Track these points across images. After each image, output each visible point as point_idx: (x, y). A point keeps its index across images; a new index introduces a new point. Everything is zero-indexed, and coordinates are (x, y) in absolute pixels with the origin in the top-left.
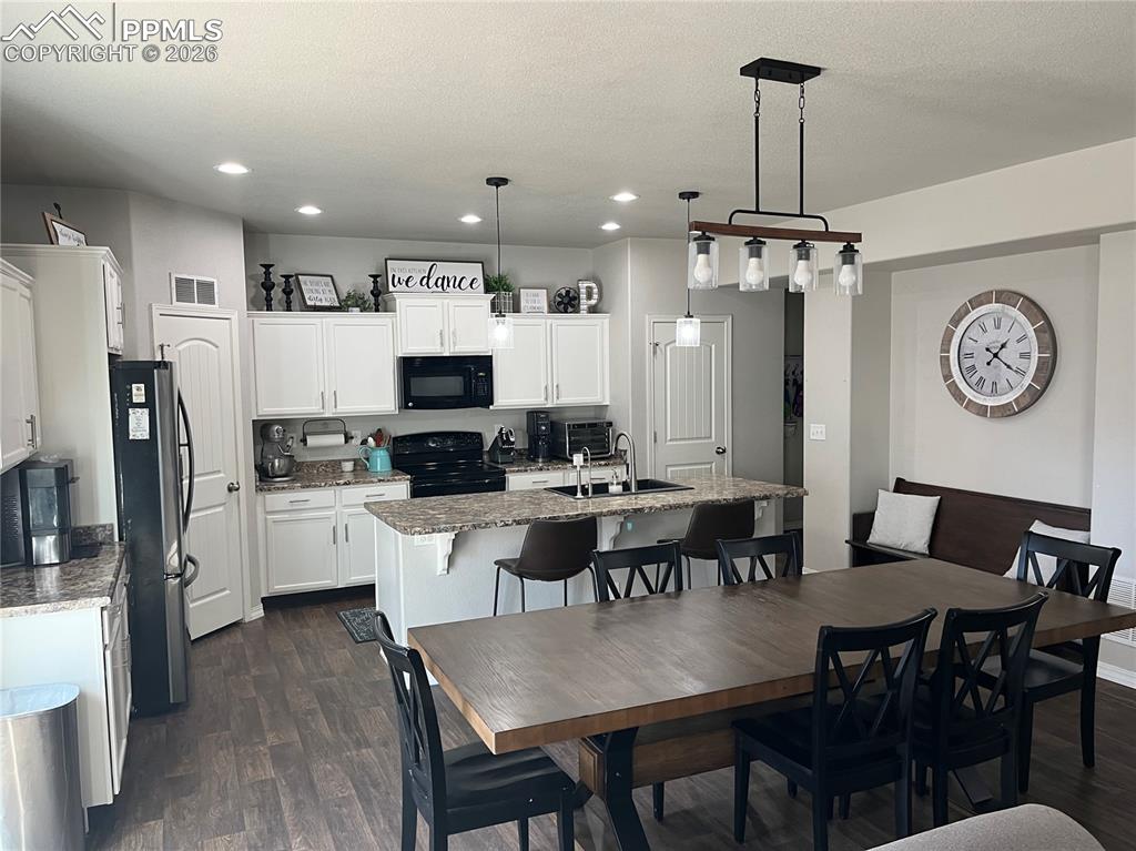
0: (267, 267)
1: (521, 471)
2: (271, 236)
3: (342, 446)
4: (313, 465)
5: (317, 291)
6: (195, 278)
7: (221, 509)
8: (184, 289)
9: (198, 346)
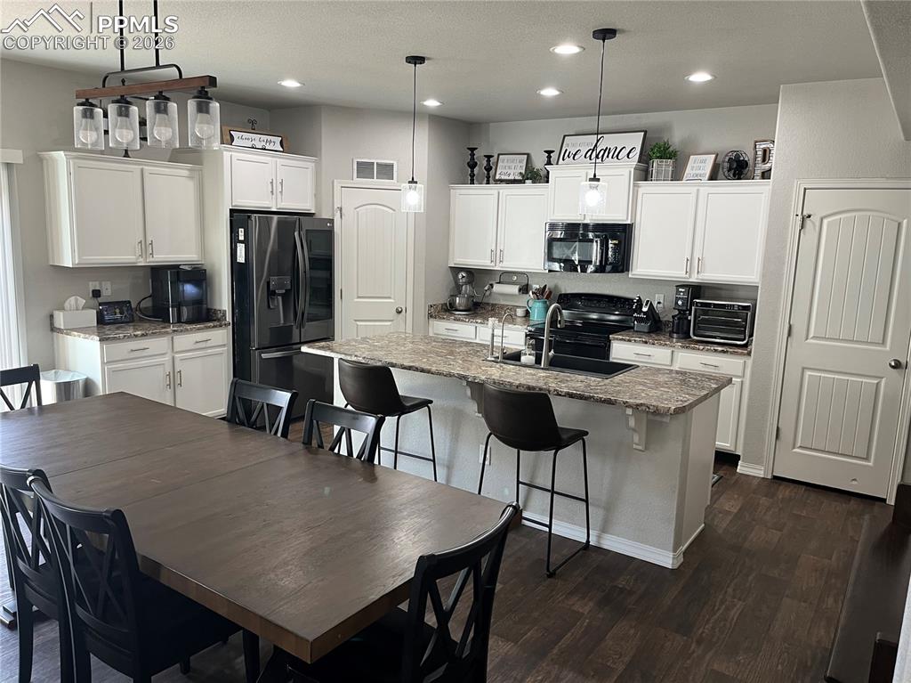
0: (473, 150)
1: (624, 340)
2: (491, 124)
3: (516, 295)
4: (502, 307)
5: (509, 168)
6: (375, 161)
7: (389, 323)
8: (364, 169)
9: (375, 209)
